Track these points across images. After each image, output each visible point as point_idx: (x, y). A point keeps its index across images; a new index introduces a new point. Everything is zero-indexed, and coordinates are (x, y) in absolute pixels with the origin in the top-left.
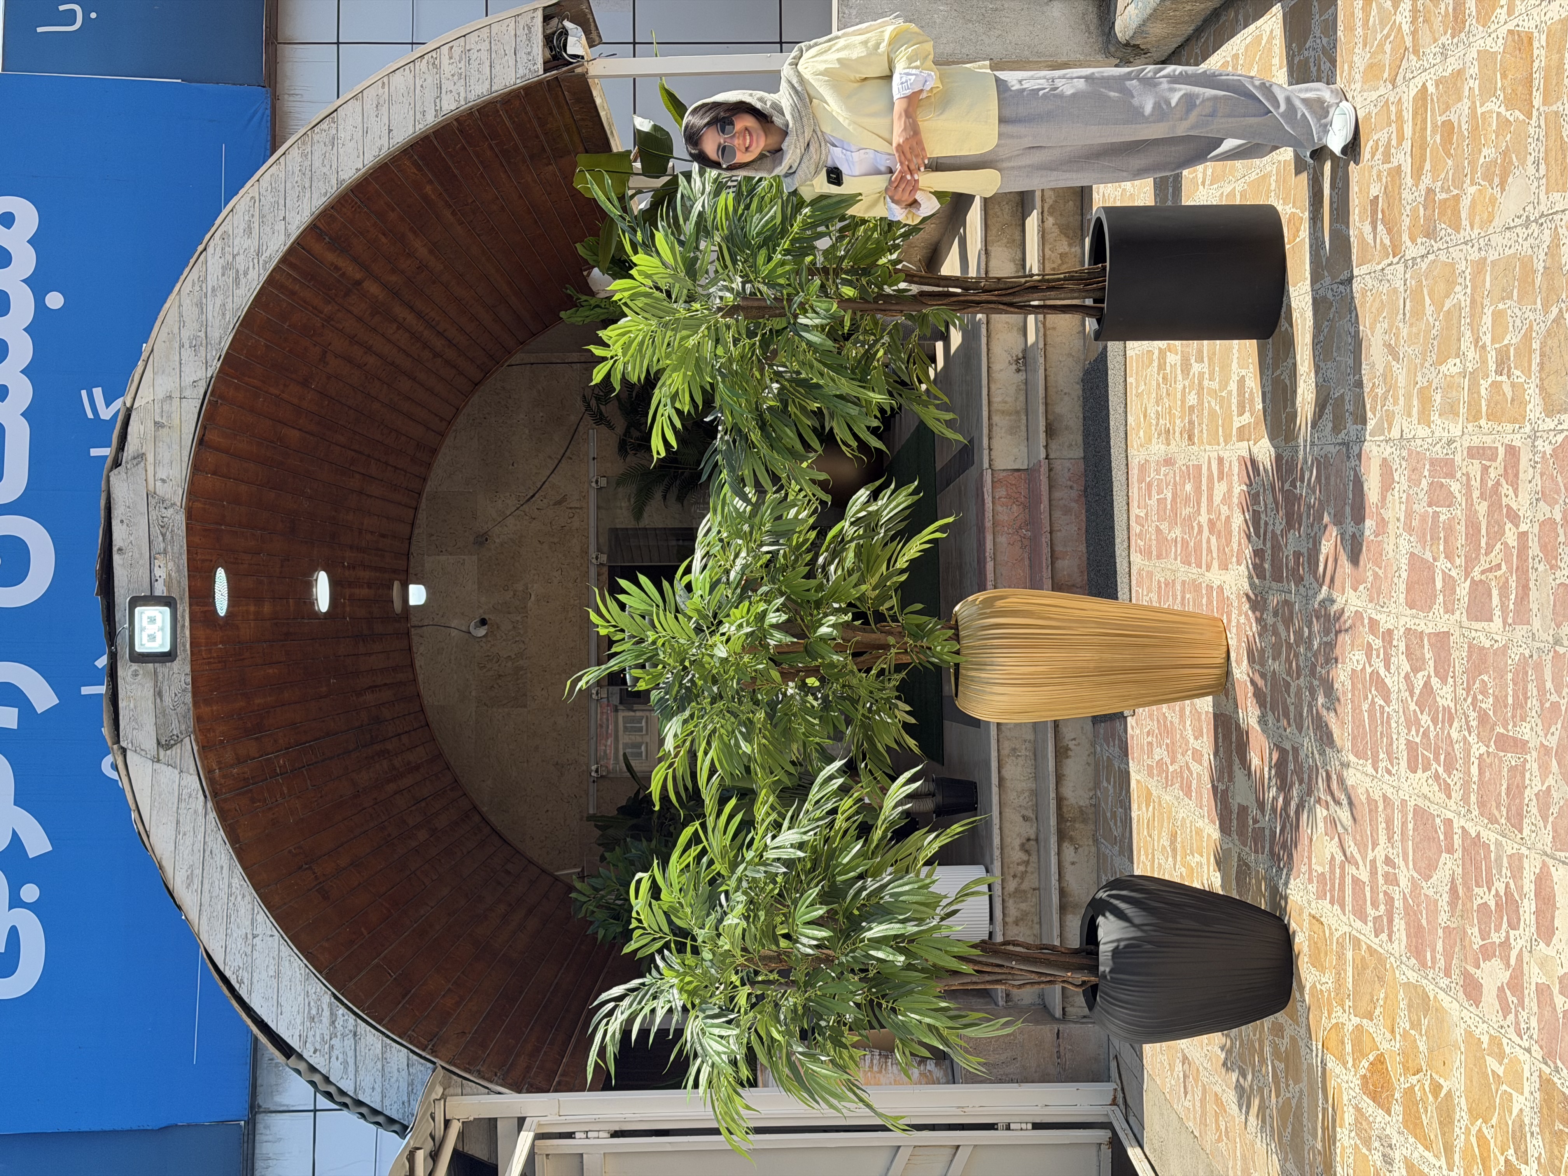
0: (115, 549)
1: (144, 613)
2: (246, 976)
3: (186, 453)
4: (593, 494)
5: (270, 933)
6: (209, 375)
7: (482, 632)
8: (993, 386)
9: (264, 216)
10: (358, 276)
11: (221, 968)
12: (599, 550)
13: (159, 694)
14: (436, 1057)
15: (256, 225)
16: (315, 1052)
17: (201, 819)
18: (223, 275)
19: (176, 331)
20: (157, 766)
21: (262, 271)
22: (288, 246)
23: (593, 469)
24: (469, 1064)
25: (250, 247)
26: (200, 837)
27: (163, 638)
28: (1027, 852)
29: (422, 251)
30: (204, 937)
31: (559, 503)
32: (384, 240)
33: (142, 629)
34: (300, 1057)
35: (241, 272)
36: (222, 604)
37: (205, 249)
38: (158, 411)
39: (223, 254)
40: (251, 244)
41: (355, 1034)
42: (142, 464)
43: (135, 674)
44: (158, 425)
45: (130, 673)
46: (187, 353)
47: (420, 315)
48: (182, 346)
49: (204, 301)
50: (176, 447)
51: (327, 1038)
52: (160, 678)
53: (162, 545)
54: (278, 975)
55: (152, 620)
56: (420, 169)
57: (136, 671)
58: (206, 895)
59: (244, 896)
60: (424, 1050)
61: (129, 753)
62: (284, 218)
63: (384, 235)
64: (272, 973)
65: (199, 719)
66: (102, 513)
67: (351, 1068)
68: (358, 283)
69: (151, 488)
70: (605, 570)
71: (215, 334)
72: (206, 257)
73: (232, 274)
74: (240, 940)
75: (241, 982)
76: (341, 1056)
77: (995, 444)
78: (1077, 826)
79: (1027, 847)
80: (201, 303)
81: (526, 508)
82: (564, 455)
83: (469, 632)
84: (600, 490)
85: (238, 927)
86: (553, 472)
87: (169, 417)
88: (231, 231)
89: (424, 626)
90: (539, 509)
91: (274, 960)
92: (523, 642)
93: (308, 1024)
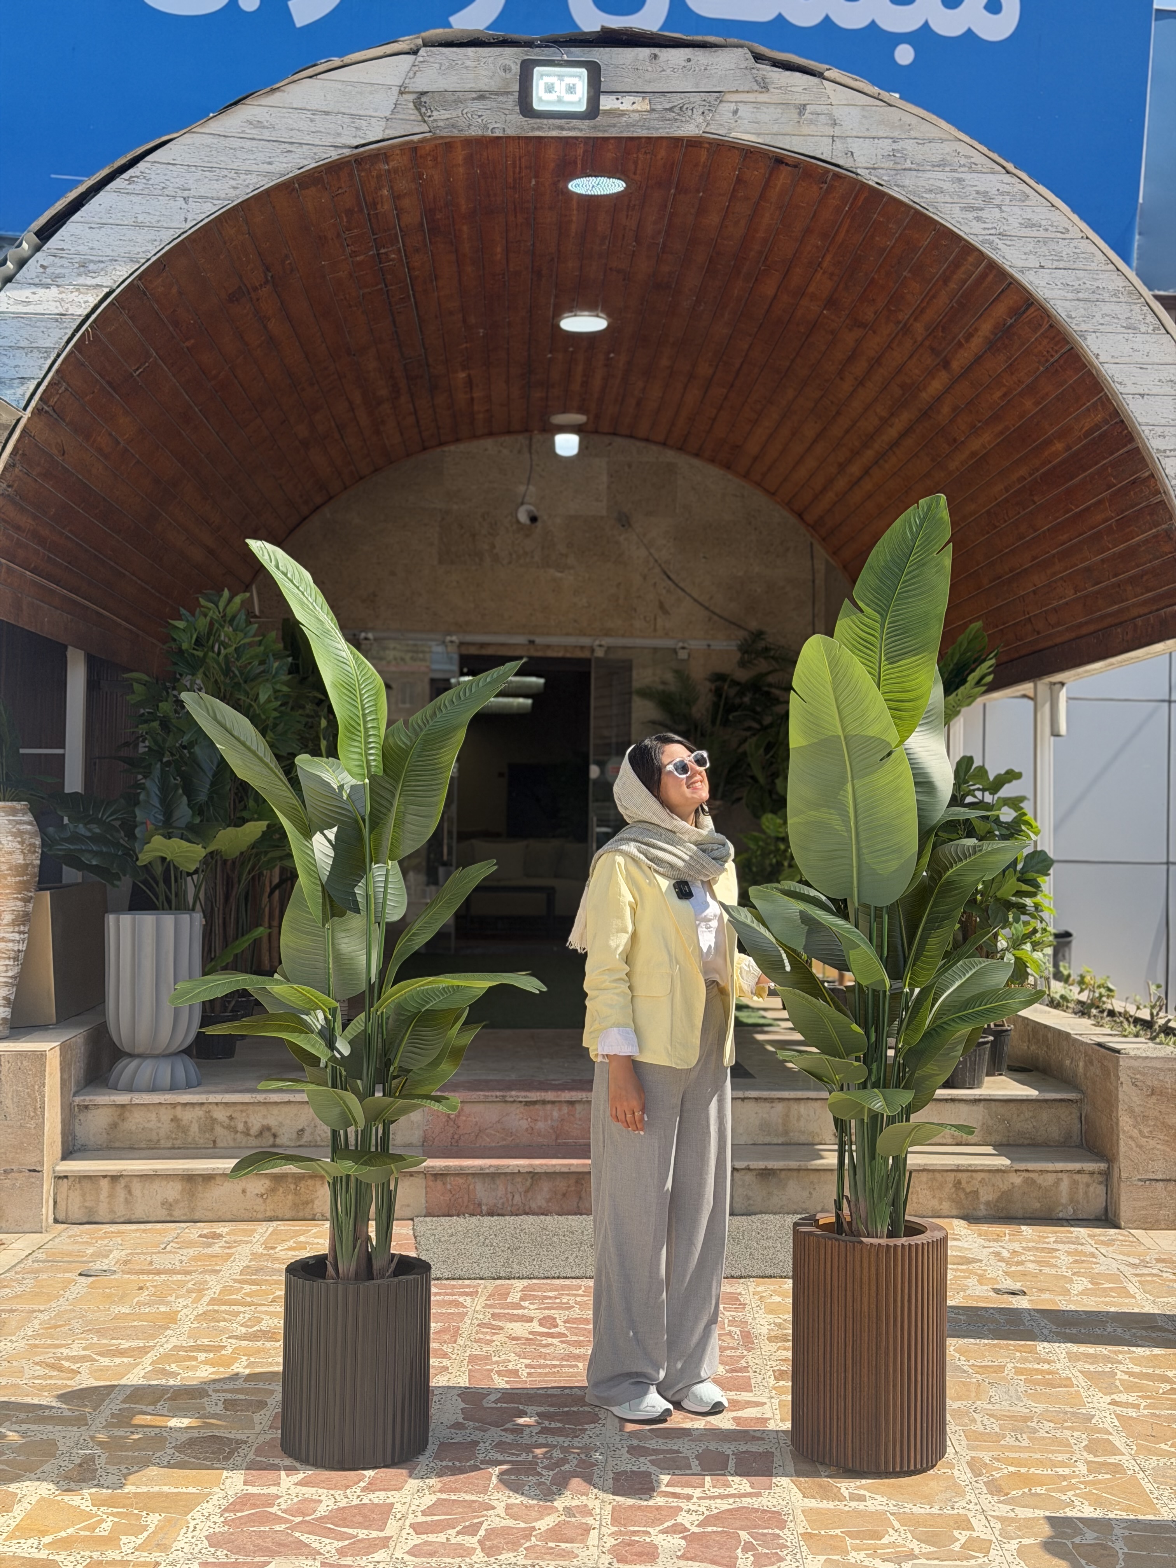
0: (656, 50)
1: (579, 79)
2: (138, 187)
3: (768, 140)
4: (669, 643)
5: (190, 218)
6: (859, 171)
7: (523, 517)
9: (1045, 243)
10: (955, 365)
11: (149, 158)
12: (609, 649)
13: (481, 96)
14: (33, 413)
15: (1035, 234)
16: (42, 266)
17: (329, 140)
18: (978, 192)
19: (913, 134)
20: (395, 91)
21: (981, 238)
22: (1010, 270)
23: (696, 645)
24: (24, 455)
25: (1008, 225)
26: (308, 139)
27: (549, 102)
28: (260, 1134)
29: (975, 444)
30: (187, 139)
31: (661, 606)
32: (998, 394)
33: (561, 77)
34: (38, 249)
35: (980, 213)
36: (581, 186)
37: (1008, 172)
38: (819, 109)
39: (1002, 194)
40: (1013, 227)
41: (63, 315)
42: (756, 87)
43: (506, 69)
44: (802, 109)
45: (507, 62)
46: (886, 146)
47: (895, 444)
48: (895, 140)
49: (947, 169)
50: (775, 128)
52: (501, 98)
53: (659, 107)
54: (140, 226)
55: (571, 89)
56: (1086, 435)
57: (510, 70)
58: (238, 143)
59: (235, 188)
60: (41, 399)
61: (410, 58)
62: (1042, 267)
63: (1005, 395)
64: (140, 218)
65: (448, 145)
66: (699, 38)
68: (946, 364)
69: (728, 97)
70: (586, 654)
71: (908, 180)
72: (998, 173)
73: (979, 203)
74: (181, 182)
75: (130, 180)
76: (36, 297)
77: (749, 1108)
78: (290, 1197)
79: (266, 1134)
80: (945, 165)
81: (657, 570)
82: (714, 613)
83: (522, 503)
84: (675, 651)
85: (198, 180)
86: (695, 600)
87: (811, 122)
88: (1027, 203)
89: (530, 453)
90: (655, 584)
91: (158, 221)
92: (510, 563)
93: (77, 259)
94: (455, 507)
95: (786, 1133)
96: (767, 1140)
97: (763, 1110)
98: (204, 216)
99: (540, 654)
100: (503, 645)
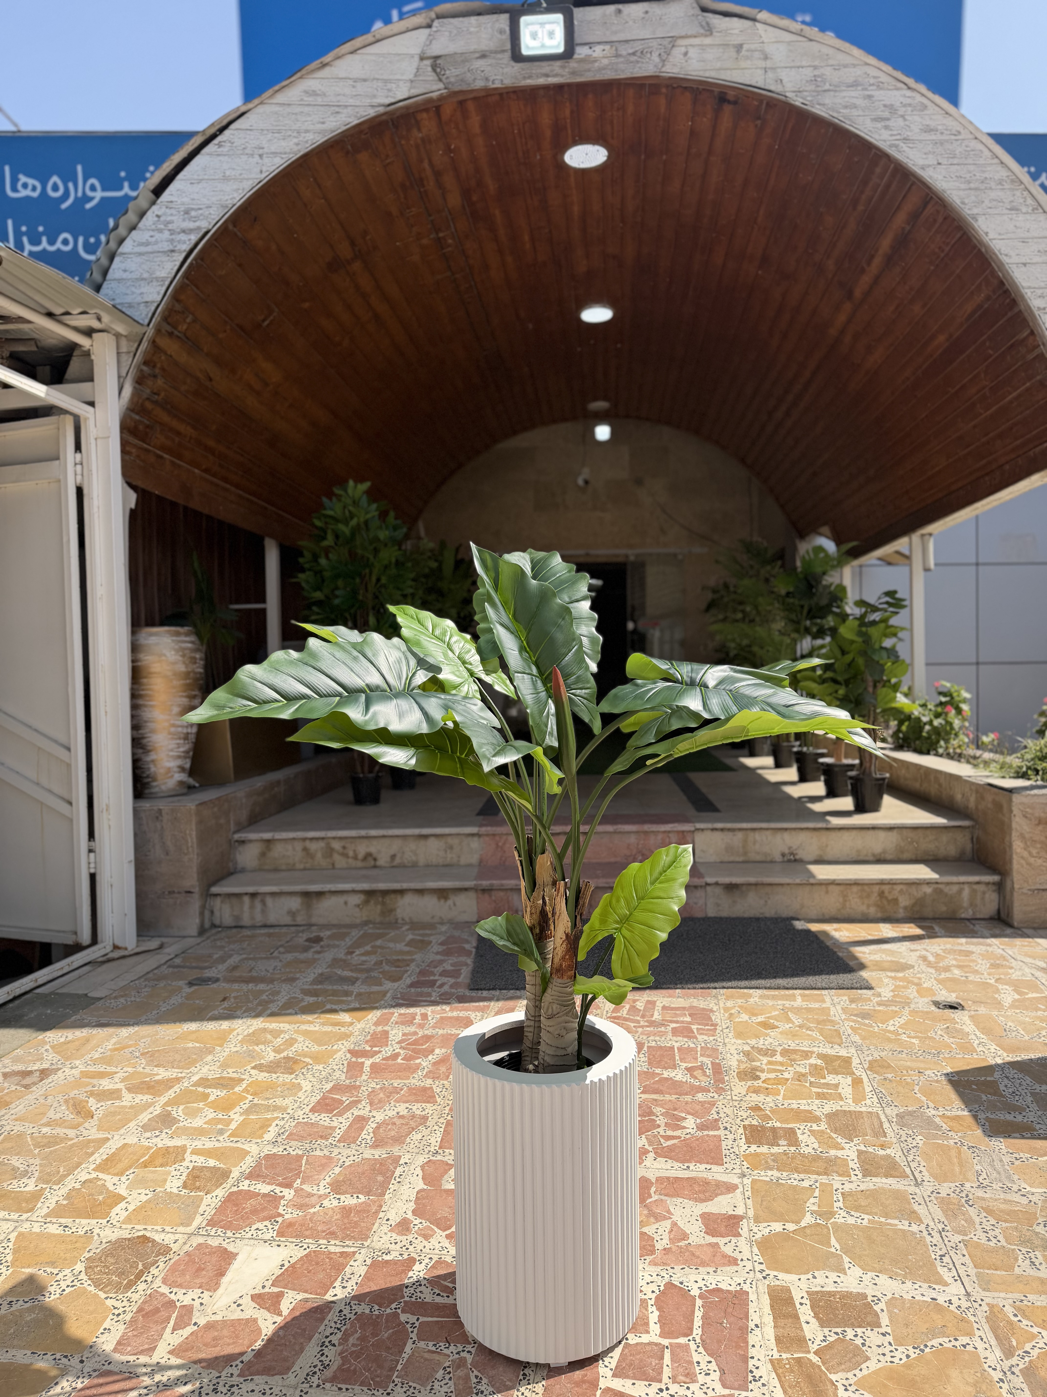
0: (620, 6)
1: (557, 24)
2: (225, 150)
3: (713, 74)
5: (264, 169)
6: (787, 94)
7: (580, 482)
8: (769, 832)
9: (942, 144)
10: (858, 293)
11: (232, 126)
12: (636, 556)
13: (483, 55)
14: (157, 328)
15: (934, 137)
16: (158, 216)
17: (368, 101)
18: (885, 106)
19: (831, 62)
20: (417, 59)
21: (888, 143)
22: (914, 167)
25: (911, 131)
26: (351, 101)
27: (533, 48)
28: (365, 858)
29: (870, 362)
30: (261, 109)
31: (662, 530)
32: (892, 308)
33: (542, 24)
34: (154, 203)
35: (887, 123)
36: (574, 157)
37: (909, 88)
38: (753, 47)
39: (905, 106)
40: (915, 132)
41: (173, 251)
42: (702, 31)
44: (739, 48)
45: (502, 26)
46: (809, 73)
47: (809, 383)
48: (815, 67)
49: (860, 88)
50: (718, 65)
51: (170, 227)
52: (499, 56)
53: (624, 53)
54: (226, 179)
55: (551, 34)
57: (505, 32)
58: (298, 109)
59: (297, 144)
61: (427, 31)
62: (939, 164)
63: (897, 308)
64: (228, 173)
65: (462, 103)
67: (143, 249)
69: (680, 42)
71: (828, 100)
72: (901, 89)
73: (886, 114)
74: (257, 142)
75: (219, 145)
76: (153, 239)
77: (717, 835)
78: (379, 907)
79: (369, 858)
80: (857, 85)
81: (659, 509)
82: (693, 532)
83: (581, 472)
85: (270, 140)
86: (681, 525)
87: (747, 58)
88: (926, 112)
90: (658, 517)
91: (241, 174)
92: (574, 509)
93: (182, 208)
94: (542, 479)
95: (745, 854)
96: (732, 859)
97: (727, 837)
98: (274, 167)
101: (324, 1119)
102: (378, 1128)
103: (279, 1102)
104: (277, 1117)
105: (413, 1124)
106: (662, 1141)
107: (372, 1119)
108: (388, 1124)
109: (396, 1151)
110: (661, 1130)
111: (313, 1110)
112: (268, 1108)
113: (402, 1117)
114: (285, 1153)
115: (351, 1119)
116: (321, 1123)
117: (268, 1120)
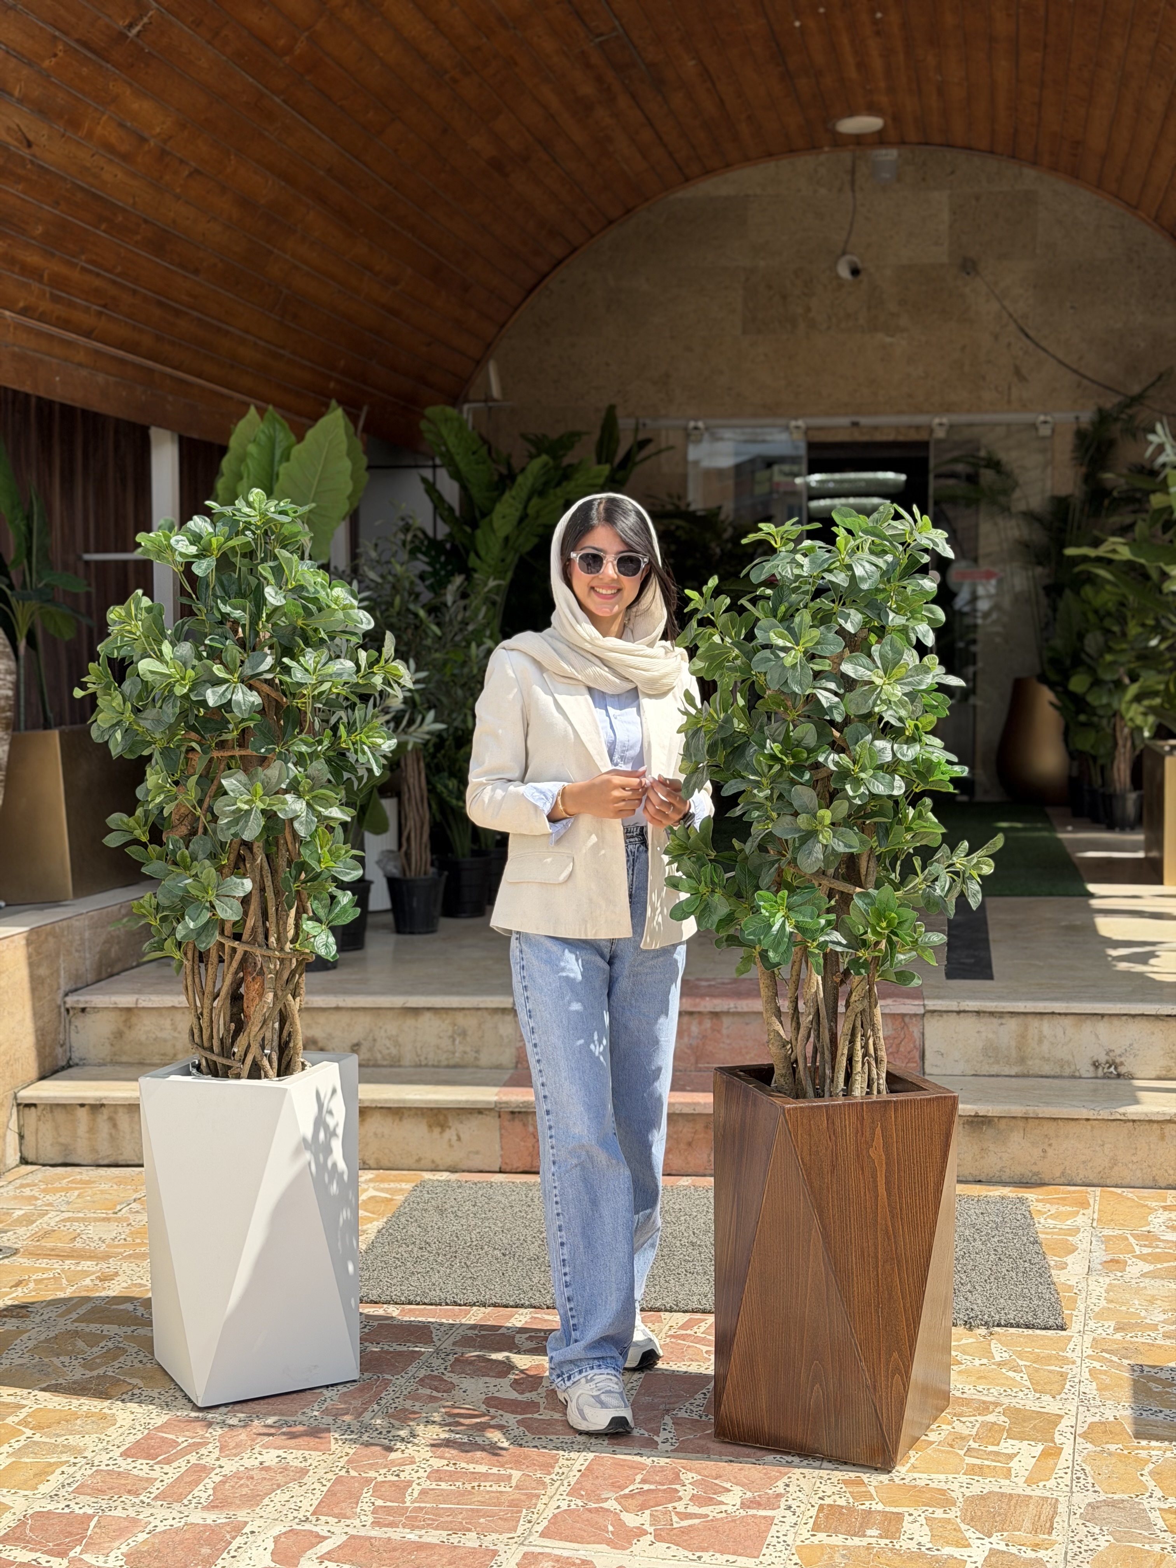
4: (1027, 417)
7: (844, 272)
8: (1067, 1022)
12: (952, 427)
23: (1061, 416)
31: (1017, 372)
70: (923, 436)
77: (968, 1024)
81: (1012, 327)
82: (1084, 376)
83: (844, 253)
84: (1034, 426)
86: (1060, 362)
89: (853, 191)
90: (1009, 345)
92: (829, 328)
94: (762, 263)
95: (1022, 1060)
96: (995, 1069)
97: (988, 1029)
99: (865, 438)
100: (820, 429)
101: (141, 1467)
102: (223, 1482)
103: (74, 1440)
104: (68, 1462)
105: (280, 1478)
106: (675, 1519)
107: (218, 1470)
108: (240, 1478)
109: (242, 1515)
110: (680, 1507)
111: (125, 1454)
112: (53, 1449)
113: (268, 1468)
114: (67, 1510)
115: (183, 1469)
116: (135, 1472)
117: (50, 1465)
